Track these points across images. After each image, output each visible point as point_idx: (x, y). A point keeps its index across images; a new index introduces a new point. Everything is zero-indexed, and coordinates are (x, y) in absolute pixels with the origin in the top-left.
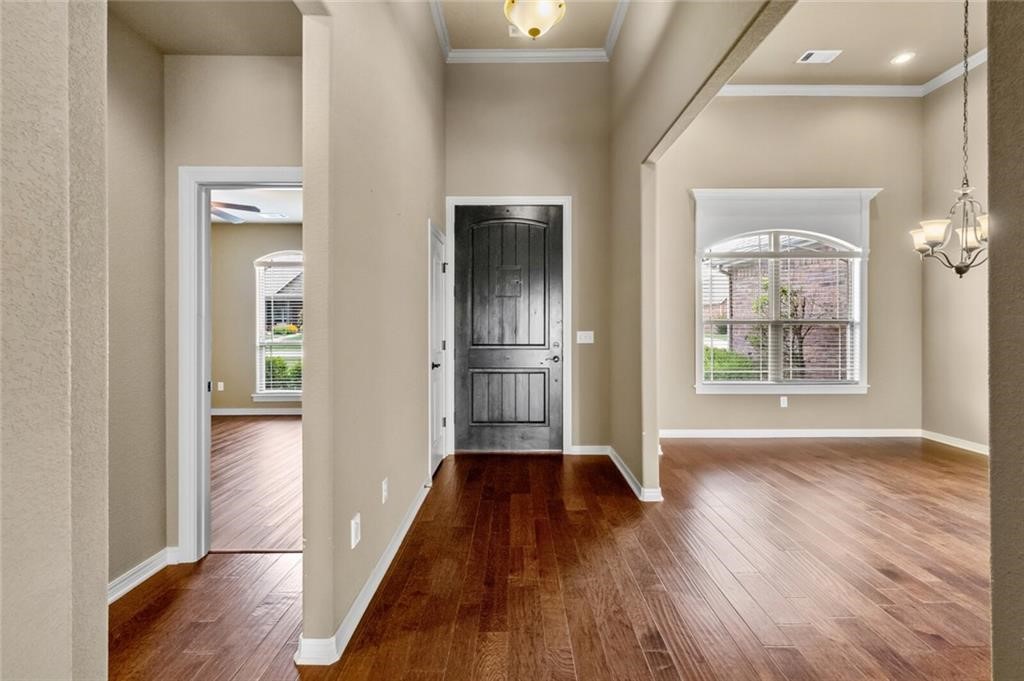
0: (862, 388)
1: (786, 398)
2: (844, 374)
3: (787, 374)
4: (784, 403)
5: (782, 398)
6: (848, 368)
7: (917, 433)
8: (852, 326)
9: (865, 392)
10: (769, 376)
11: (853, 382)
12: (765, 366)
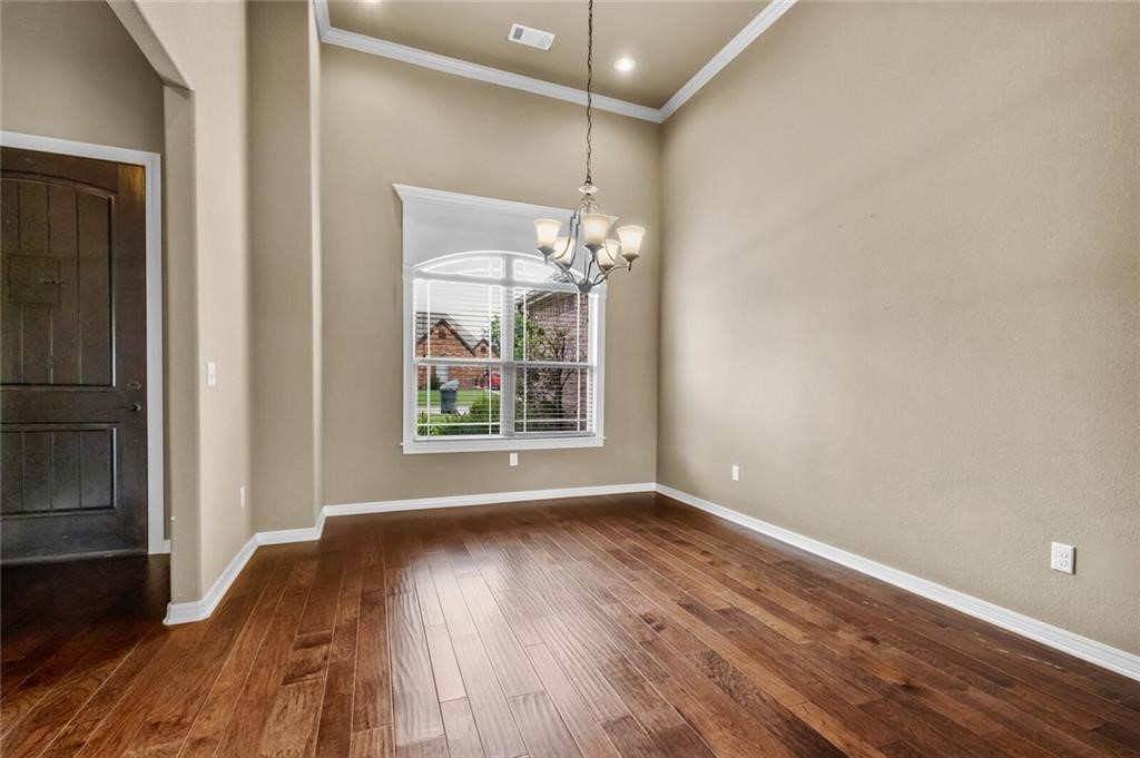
0: (598, 441)
1: (516, 455)
2: (583, 427)
3: (519, 427)
4: (514, 460)
5: (512, 455)
6: (588, 418)
7: (651, 487)
8: (592, 371)
9: (601, 445)
10: (501, 429)
11: (590, 435)
12: (496, 417)
